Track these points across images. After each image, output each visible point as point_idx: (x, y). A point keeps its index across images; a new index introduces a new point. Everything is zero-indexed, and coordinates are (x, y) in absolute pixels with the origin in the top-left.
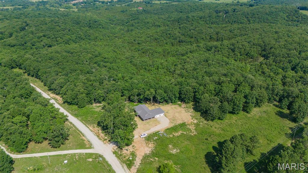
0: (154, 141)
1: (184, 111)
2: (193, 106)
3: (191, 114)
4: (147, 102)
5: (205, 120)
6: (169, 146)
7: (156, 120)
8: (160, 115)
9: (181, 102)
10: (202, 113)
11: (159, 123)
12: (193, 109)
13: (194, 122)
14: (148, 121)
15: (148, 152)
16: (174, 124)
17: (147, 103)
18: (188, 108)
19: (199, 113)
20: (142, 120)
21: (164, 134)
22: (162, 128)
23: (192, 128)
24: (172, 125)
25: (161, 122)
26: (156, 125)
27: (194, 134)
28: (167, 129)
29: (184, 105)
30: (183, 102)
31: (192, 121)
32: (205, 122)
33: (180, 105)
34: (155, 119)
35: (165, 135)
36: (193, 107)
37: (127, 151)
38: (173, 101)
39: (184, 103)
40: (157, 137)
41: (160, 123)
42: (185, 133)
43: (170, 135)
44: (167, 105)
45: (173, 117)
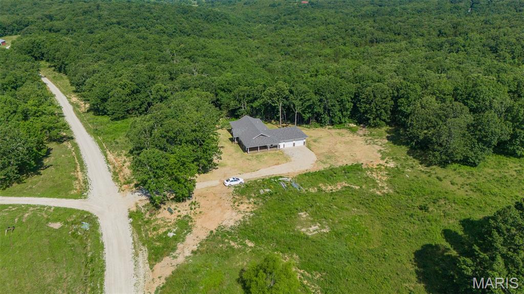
0: (258, 197)
1: (363, 142)
2: (388, 133)
3: (382, 149)
4: (273, 121)
5: (421, 164)
6: (302, 214)
7: (282, 153)
8: (294, 144)
9: (356, 124)
10: (412, 148)
11: (286, 160)
12: (388, 140)
13: (388, 165)
14: (259, 152)
15: (232, 223)
16: (327, 166)
17: (270, 122)
18: (374, 136)
19: (404, 147)
20: (244, 149)
21: (293, 184)
22: (291, 171)
23: (381, 178)
24: (322, 167)
25: (292, 159)
26: (278, 164)
27: (384, 193)
28: (305, 174)
29: (362, 131)
30: (362, 125)
31: (382, 162)
32: (422, 168)
33: (353, 131)
34: (277, 151)
35: (295, 186)
36: (389, 135)
37: (172, 213)
38: (337, 119)
39: (364, 127)
40: (270, 188)
41: (291, 161)
42: (357, 188)
43: (309, 187)
44: (320, 129)
45: (330, 152)
